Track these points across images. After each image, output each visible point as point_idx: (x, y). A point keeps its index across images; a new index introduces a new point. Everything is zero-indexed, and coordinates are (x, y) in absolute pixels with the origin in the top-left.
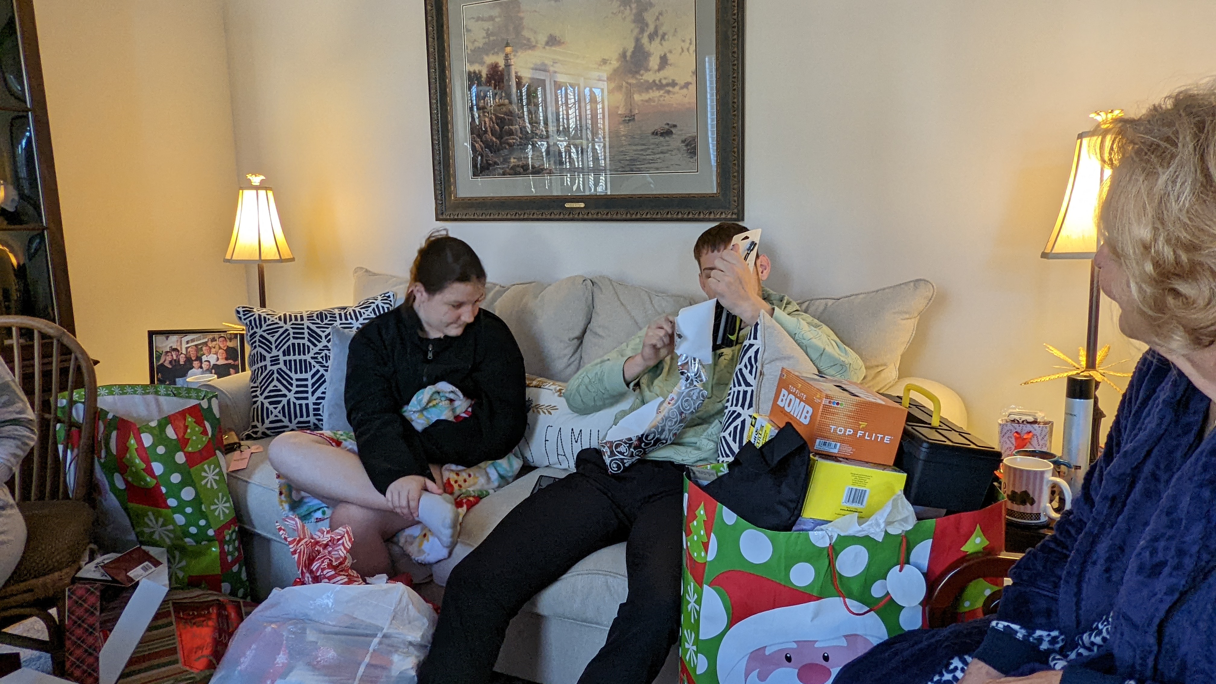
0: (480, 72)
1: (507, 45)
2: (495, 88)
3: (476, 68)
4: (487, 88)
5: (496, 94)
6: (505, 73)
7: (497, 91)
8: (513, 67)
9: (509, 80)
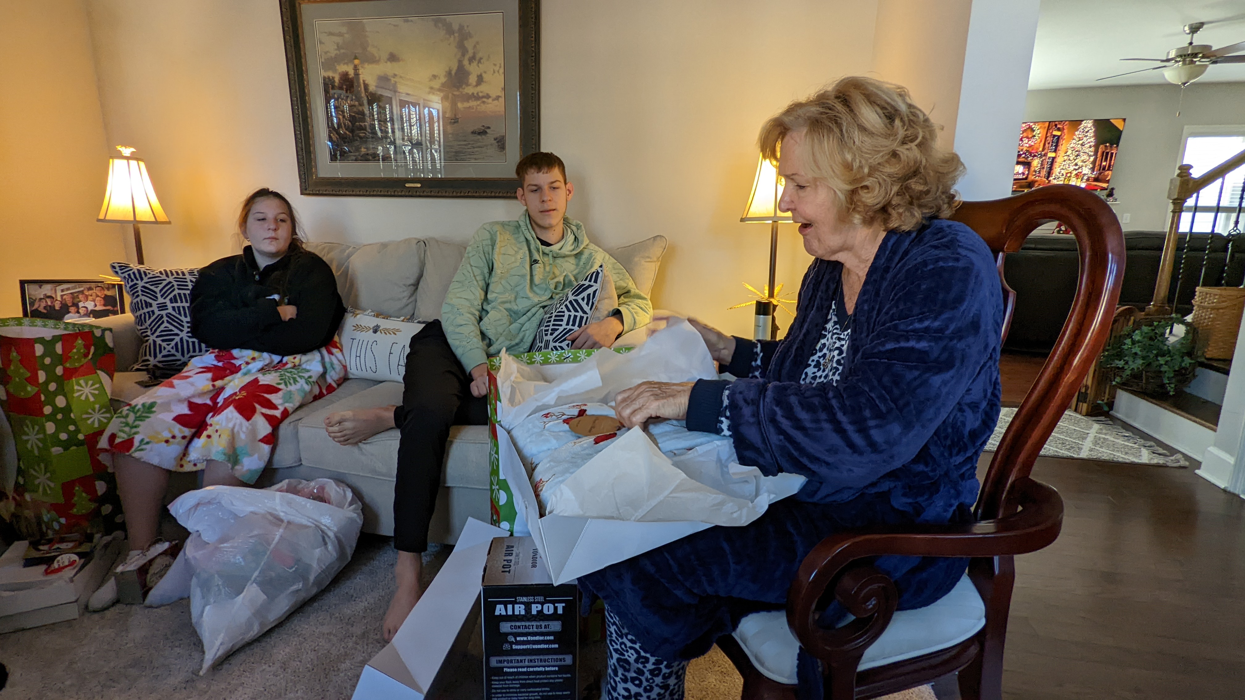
0: (333, 78)
1: (356, 58)
2: (347, 92)
3: (330, 74)
4: (340, 92)
5: (347, 97)
6: (355, 81)
7: (348, 94)
8: (361, 76)
9: (359, 86)
